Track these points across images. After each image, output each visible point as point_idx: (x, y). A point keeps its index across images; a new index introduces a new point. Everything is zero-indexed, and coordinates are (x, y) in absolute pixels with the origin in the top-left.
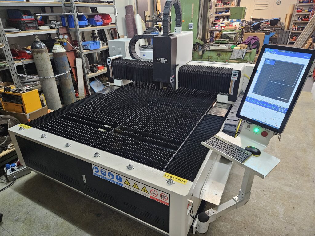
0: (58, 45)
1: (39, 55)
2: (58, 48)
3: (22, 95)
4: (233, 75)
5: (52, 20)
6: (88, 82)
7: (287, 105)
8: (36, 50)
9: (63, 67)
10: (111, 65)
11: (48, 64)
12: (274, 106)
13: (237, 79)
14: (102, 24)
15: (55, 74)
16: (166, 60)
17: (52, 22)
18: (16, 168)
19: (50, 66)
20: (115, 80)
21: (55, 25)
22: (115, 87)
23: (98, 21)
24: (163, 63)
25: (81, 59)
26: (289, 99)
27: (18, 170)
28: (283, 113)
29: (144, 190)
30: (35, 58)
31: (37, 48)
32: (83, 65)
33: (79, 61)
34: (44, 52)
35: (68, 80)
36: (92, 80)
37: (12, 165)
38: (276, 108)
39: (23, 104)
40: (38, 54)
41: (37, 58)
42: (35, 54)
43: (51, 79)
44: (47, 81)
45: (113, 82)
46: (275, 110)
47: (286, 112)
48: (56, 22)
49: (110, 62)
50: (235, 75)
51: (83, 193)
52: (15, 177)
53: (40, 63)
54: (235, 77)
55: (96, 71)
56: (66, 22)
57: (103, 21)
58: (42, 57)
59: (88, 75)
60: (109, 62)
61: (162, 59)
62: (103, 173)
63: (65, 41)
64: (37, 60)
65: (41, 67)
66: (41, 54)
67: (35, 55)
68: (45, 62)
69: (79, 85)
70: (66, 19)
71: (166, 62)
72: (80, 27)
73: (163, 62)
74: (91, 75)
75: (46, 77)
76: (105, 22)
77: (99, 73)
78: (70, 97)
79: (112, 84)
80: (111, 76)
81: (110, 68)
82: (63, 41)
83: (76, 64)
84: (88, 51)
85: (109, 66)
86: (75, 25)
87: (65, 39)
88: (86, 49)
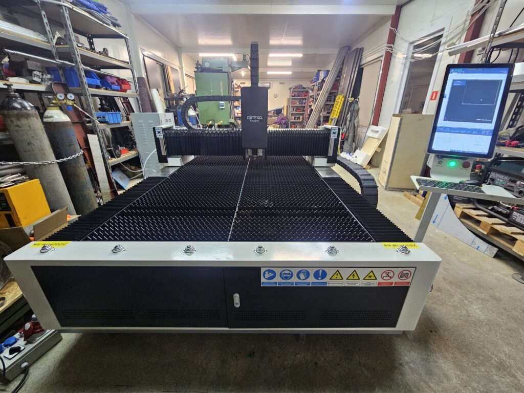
0: (55, 109)
1: (24, 121)
2: (56, 115)
3: (7, 190)
4: (332, 133)
5: (35, 71)
6: (110, 171)
7: (491, 126)
8: (15, 112)
9: (70, 146)
10: (162, 137)
11: (43, 138)
12: (476, 130)
13: (336, 137)
14: (119, 89)
15: (58, 157)
16: (260, 118)
17: (35, 72)
18: (21, 343)
19: (46, 143)
20: (169, 159)
21: (42, 79)
22: (170, 169)
23: (113, 83)
25: (96, 136)
26: (492, 119)
27: (31, 346)
28: (489, 135)
29: (370, 277)
30: (12, 128)
31: (16, 108)
32: (101, 146)
33: (93, 139)
34: (33, 117)
35: (81, 168)
36: (115, 168)
37: (7, 342)
38: (479, 132)
39: (10, 210)
40: (19, 120)
41: (17, 128)
42: (13, 119)
43: (51, 165)
44: (45, 169)
45: (167, 162)
46: (478, 134)
47: (491, 133)
48: (42, 75)
49: (161, 132)
50: (334, 133)
51: (227, 329)
52: (25, 364)
53: (25, 137)
54: (334, 135)
55: (119, 156)
56: (61, 77)
57: (120, 85)
58: (29, 126)
59: (110, 161)
60: (159, 132)
61: (255, 117)
62: (285, 276)
63: (70, 103)
64: (17, 131)
65: (29, 144)
66: (26, 120)
67: (12, 121)
68: (36, 135)
69: (98, 175)
70: (61, 72)
71: (260, 120)
72: (89, 87)
73: (256, 121)
74: (113, 161)
75: (41, 163)
76: (123, 88)
77: (124, 158)
78: (87, 196)
79: (166, 164)
80: (164, 153)
81: (161, 141)
82: (65, 104)
83: (90, 144)
84: (105, 124)
85: (158, 138)
86: (81, 83)
87: (69, 99)
88: (101, 122)
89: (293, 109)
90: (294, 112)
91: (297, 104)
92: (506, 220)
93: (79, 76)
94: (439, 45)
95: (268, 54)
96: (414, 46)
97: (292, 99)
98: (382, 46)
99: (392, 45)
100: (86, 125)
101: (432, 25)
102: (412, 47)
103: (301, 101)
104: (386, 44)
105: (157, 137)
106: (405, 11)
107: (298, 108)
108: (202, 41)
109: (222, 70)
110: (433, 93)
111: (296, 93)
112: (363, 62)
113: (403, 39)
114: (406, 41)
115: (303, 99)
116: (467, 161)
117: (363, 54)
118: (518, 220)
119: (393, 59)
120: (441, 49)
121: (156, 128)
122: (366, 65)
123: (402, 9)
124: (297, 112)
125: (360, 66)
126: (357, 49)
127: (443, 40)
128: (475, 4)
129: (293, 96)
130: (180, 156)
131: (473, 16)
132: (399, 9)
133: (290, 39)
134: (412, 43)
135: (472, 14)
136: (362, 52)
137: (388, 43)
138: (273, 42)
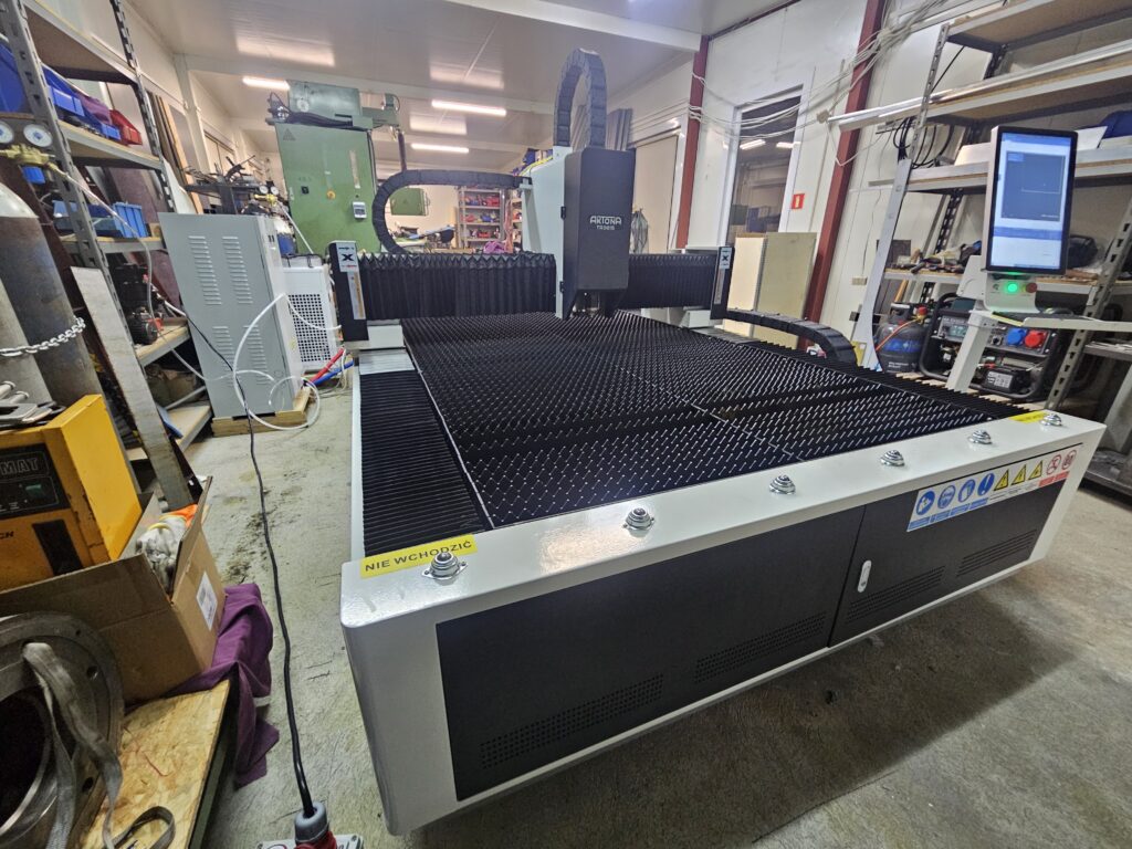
4: (722, 258)
7: (1059, 226)
9: (46, 300)
10: (357, 270)
13: (728, 267)
14: (119, 138)
16: (617, 221)
20: (373, 331)
23: (101, 118)
24: (610, 231)
25: (97, 272)
26: (1059, 215)
28: (1057, 240)
29: (1036, 473)
33: (92, 283)
45: (366, 338)
49: (354, 257)
50: (725, 258)
54: (725, 262)
55: (155, 338)
60: (348, 259)
61: (607, 218)
62: (945, 499)
63: (34, 157)
71: (617, 226)
73: (608, 228)
79: (361, 345)
80: (359, 314)
81: (351, 282)
82: (18, 157)
83: (86, 298)
84: (111, 239)
85: (345, 274)
86: (31, 99)
87: (33, 146)
88: (100, 233)
89: (471, 233)
90: (475, 239)
91: (479, 222)
92: (979, 386)
93: (24, 78)
94: (796, 114)
95: (431, 101)
96: (744, 114)
97: (467, 210)
98: (680, 107)
99: (699, 108)
100: (59, 240)
101: (776, 80)
102: (739, 117)
103: (485, 214)
104: (687, 105)
105: (342, 270)
106: (717, 47)
107: (480, 231)
108: (248, 45)
109: (351, 123)
110: (795, 196)
111: (473, 198)
112: (635, 137)
113: (721, 99)
114: (729, 103)
115: (491, 211)
116: (1030, 281)
117: (634, 121)
118: (997, 384)
119: (701, 134)
120: (800, 121)
121: (338, 247)
122: (641, 143)
123: (710, 43)
124: (480, 240)
125: (628, 145)
126: (620, 111)
127: (802, 107)
128: (859, 50)
129: (467, 204)
130: (397, 321)
131: (856, 68)
132: (706, 41)
133: (486, 73)
134: (738, 108)
135: (855, 65)
136: (631, 120)
137: (691, 103)
138: (439, 74)
